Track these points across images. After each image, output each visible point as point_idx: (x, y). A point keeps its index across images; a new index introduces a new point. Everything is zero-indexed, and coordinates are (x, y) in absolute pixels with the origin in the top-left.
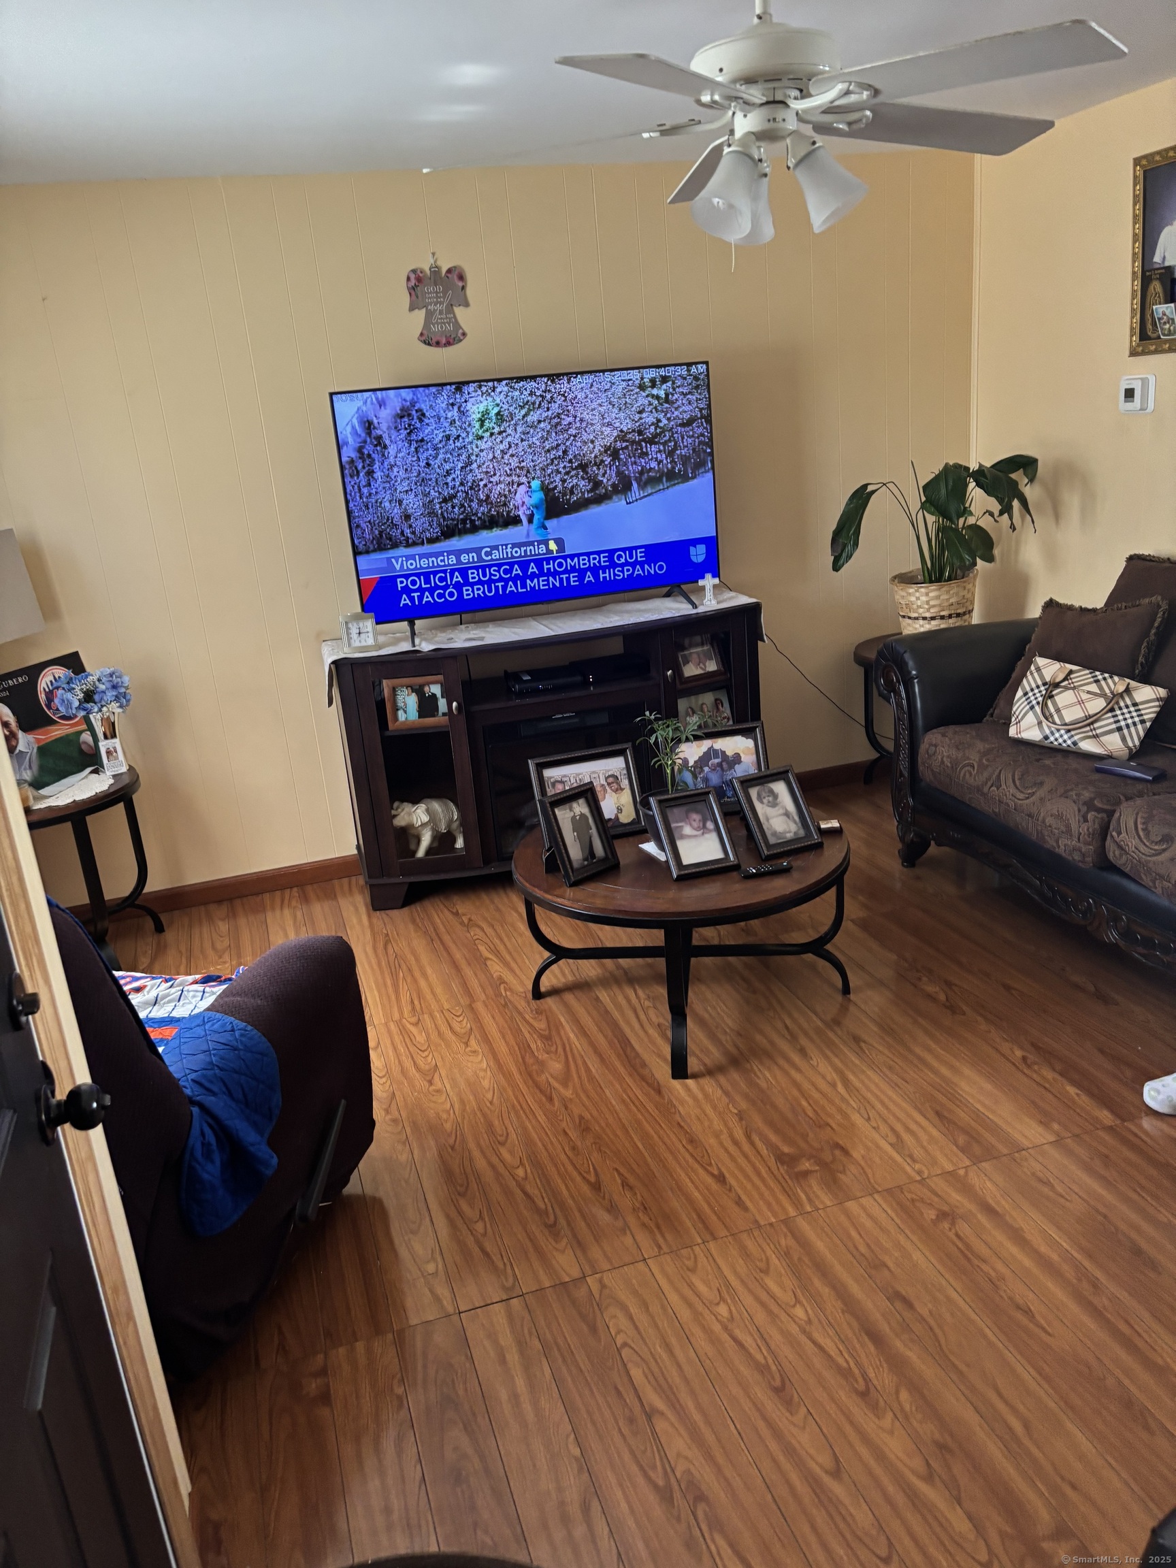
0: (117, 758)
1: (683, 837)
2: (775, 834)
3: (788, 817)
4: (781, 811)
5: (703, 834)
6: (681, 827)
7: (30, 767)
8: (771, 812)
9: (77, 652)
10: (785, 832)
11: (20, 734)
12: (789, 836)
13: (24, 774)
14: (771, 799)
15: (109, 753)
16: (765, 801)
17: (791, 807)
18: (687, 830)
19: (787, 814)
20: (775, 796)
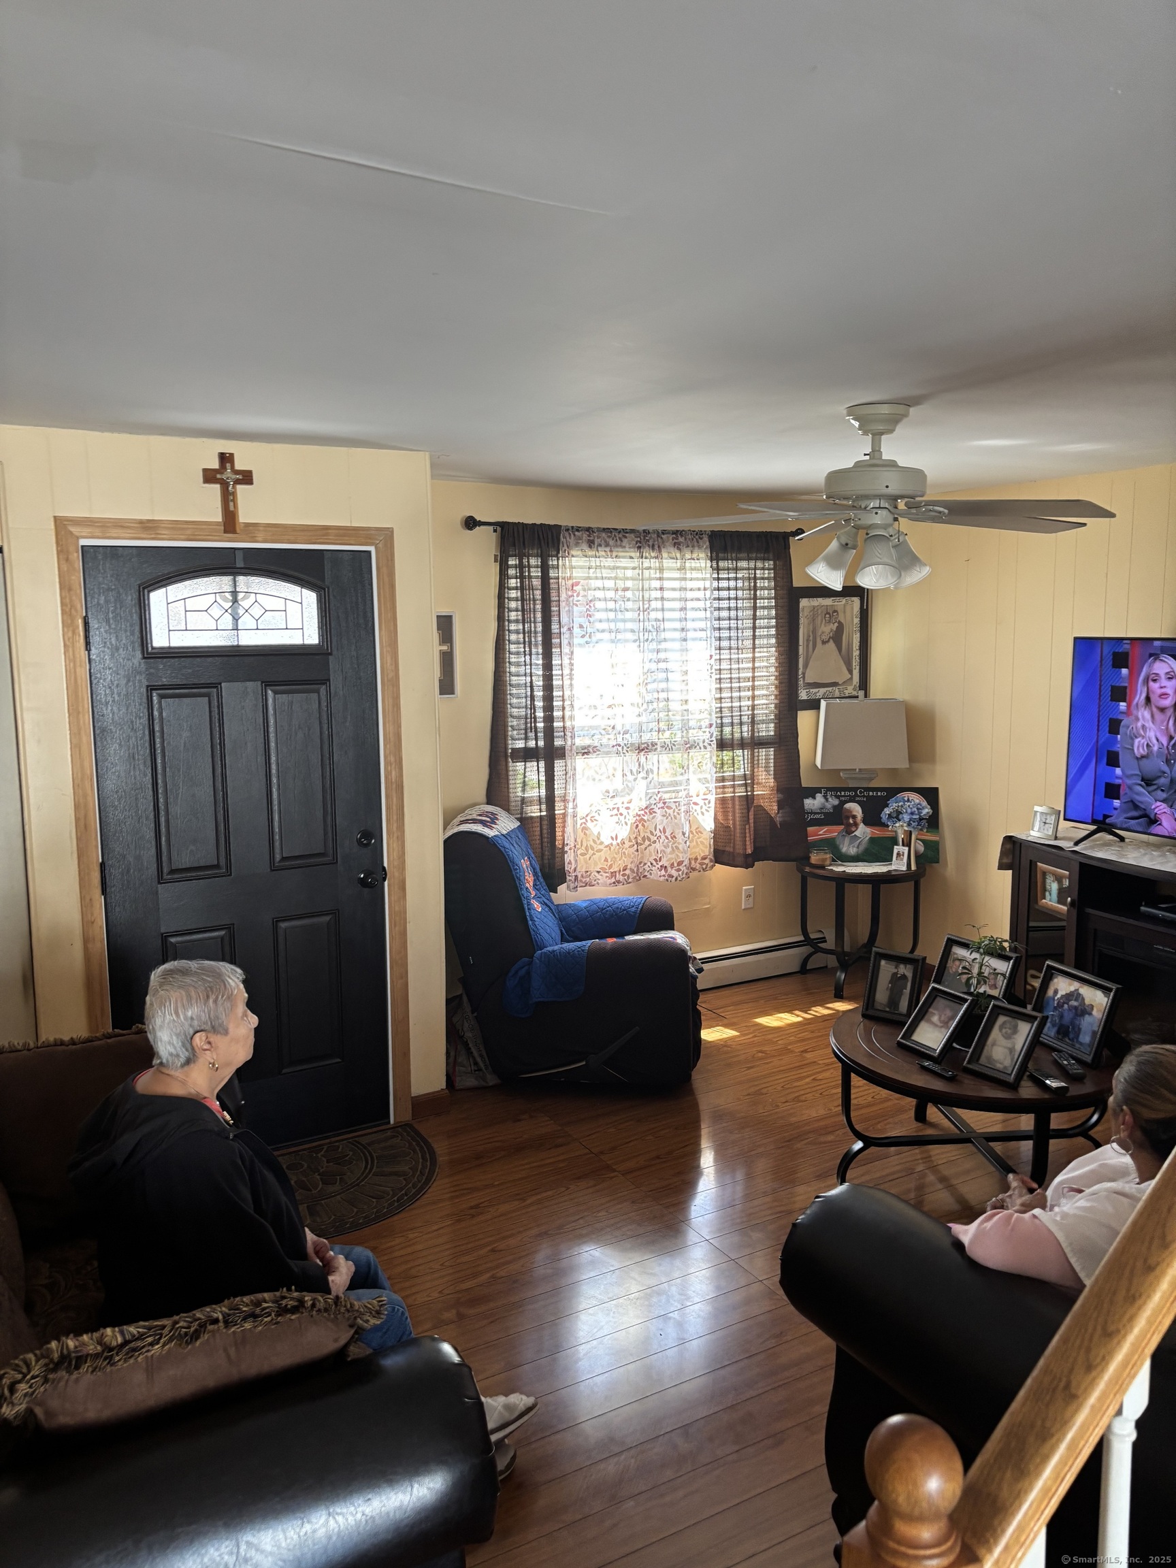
0: (902, 860)
1: (929, 1021)
2: (989, 1058)
3: (1011, 1052)
4: (1009, 1045)
5: (942, 1027)
6: (934, 1014)
7: (858, 847)
8: (1002, 1041)
9: (937, 789)
10: (996, 1061)
11: (862, 826)
12: (999, 1066)
13: (851, 849)
14: (1009, 1031)
15: (898, 854)
16: (1004, 1031)
17: (1018, 1047)
18: (935, 1019)
19: (1011, 1050)
20: (1015, 1030)
